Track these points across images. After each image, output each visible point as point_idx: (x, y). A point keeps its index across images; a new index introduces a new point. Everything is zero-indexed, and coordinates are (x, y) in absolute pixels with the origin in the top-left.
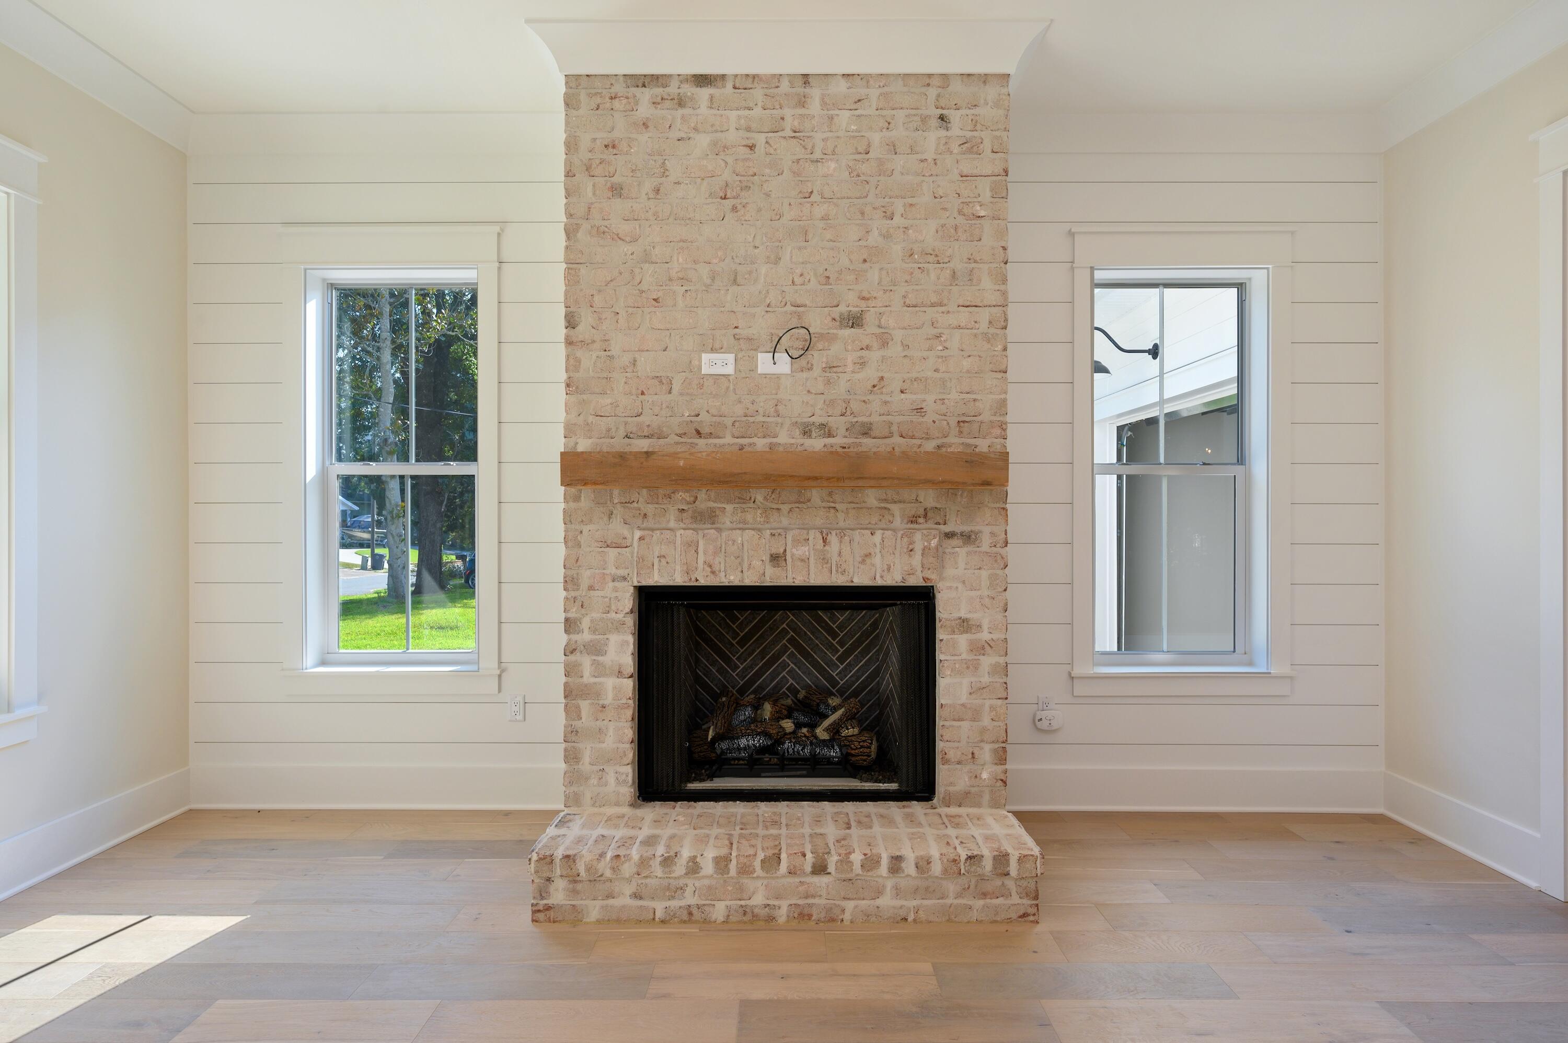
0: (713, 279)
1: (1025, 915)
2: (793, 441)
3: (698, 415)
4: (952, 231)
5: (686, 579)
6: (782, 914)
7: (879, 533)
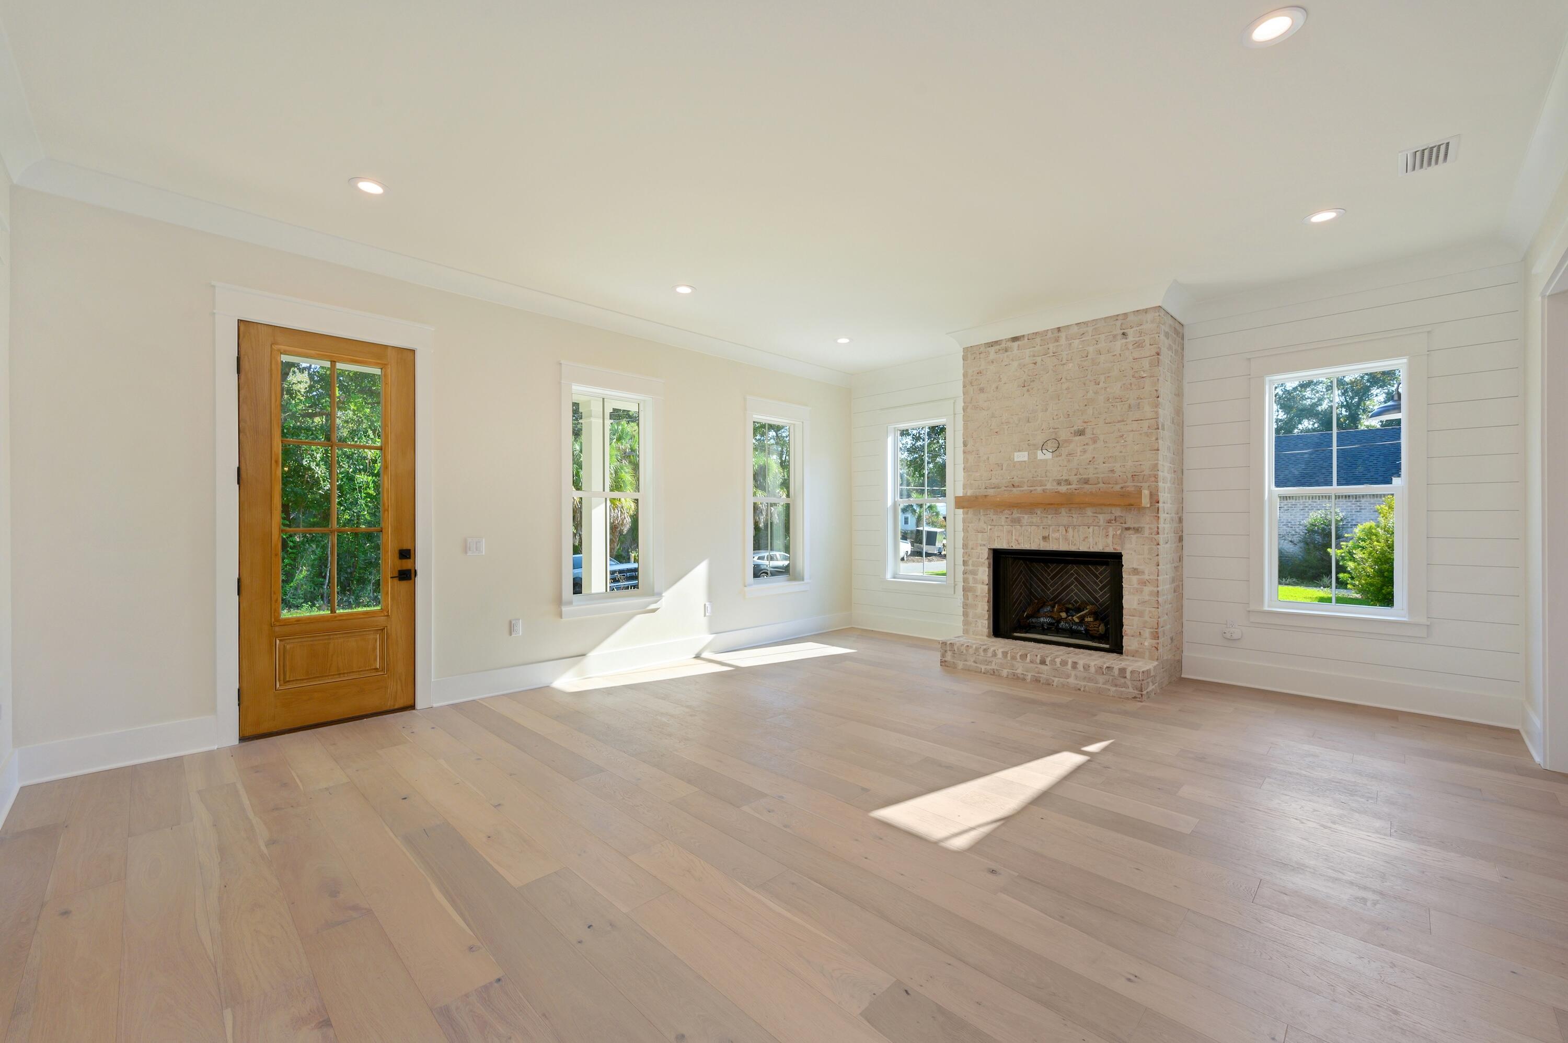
0: (1019, 421)
1: (1135, 698)
2: (1053, 488)
3: (1013, 478)
5: (1008, 546)
6: (1029, 678)
7: (1091, 528)
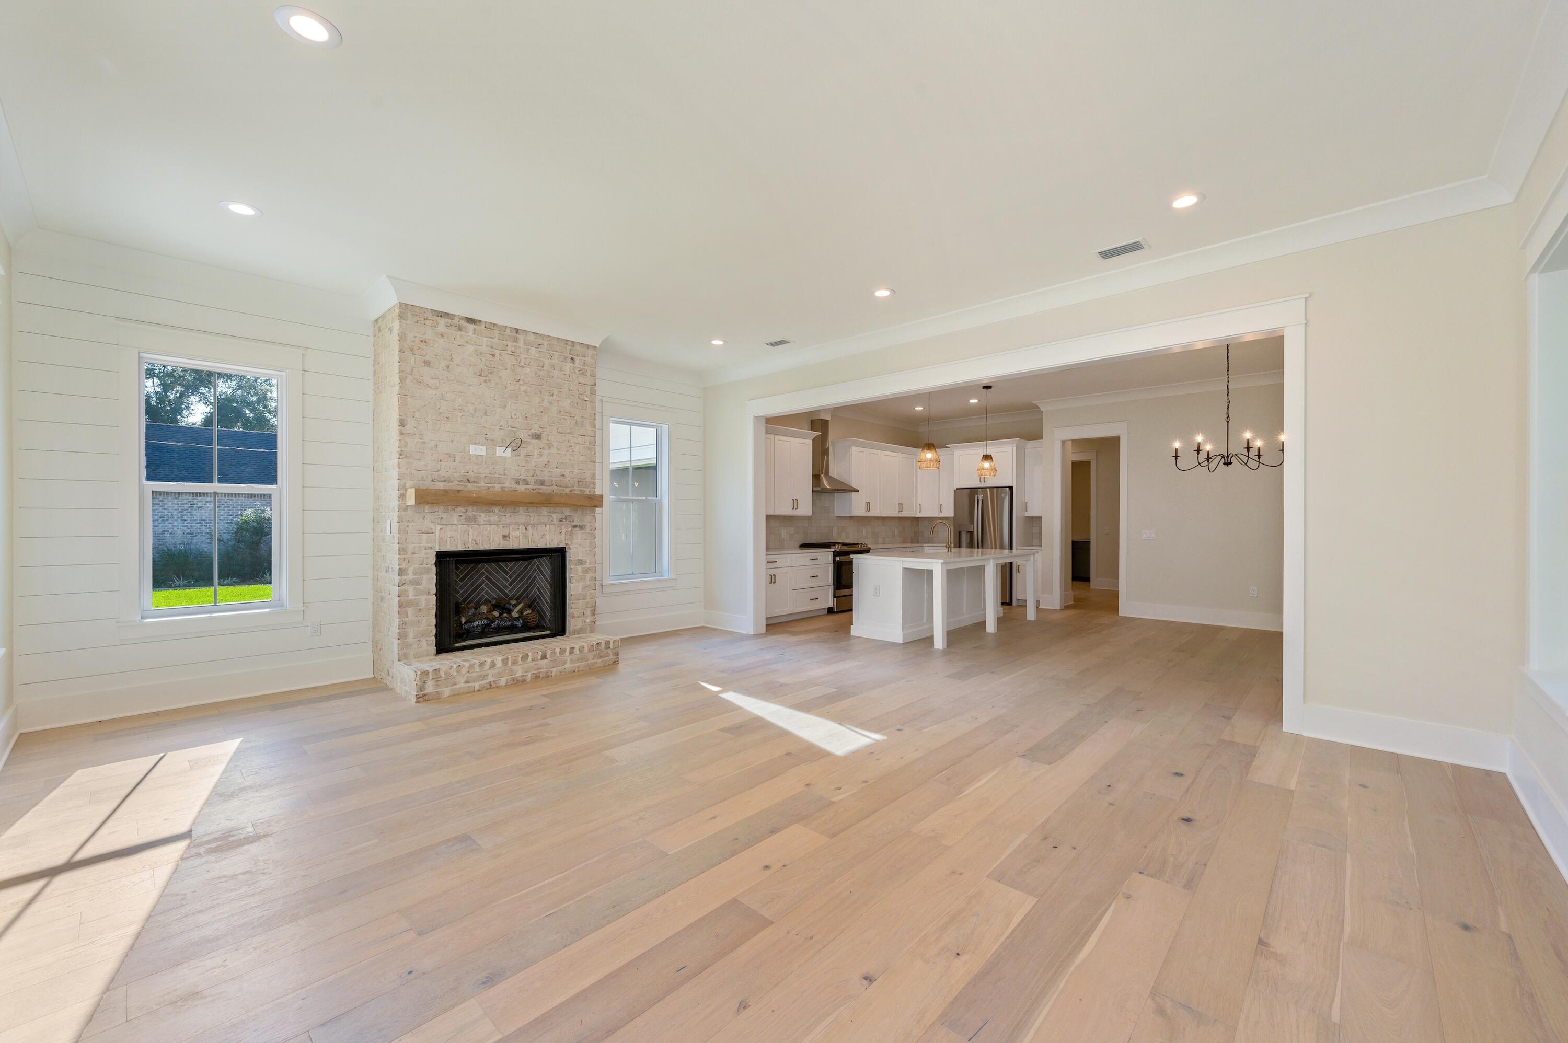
1: (615, 662)
2: (512, 486)
3: (468, 473)
4: (576, 405)
7: (548, 526)
